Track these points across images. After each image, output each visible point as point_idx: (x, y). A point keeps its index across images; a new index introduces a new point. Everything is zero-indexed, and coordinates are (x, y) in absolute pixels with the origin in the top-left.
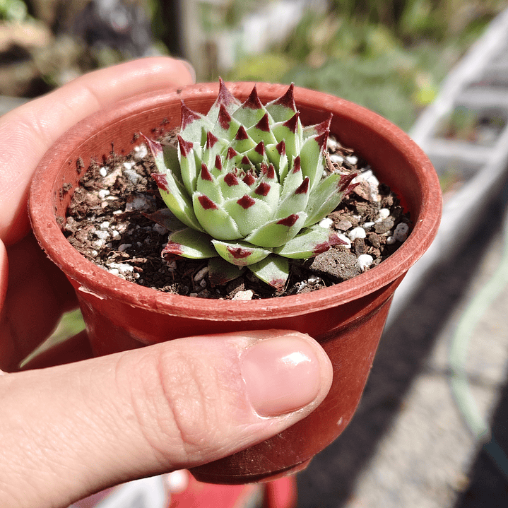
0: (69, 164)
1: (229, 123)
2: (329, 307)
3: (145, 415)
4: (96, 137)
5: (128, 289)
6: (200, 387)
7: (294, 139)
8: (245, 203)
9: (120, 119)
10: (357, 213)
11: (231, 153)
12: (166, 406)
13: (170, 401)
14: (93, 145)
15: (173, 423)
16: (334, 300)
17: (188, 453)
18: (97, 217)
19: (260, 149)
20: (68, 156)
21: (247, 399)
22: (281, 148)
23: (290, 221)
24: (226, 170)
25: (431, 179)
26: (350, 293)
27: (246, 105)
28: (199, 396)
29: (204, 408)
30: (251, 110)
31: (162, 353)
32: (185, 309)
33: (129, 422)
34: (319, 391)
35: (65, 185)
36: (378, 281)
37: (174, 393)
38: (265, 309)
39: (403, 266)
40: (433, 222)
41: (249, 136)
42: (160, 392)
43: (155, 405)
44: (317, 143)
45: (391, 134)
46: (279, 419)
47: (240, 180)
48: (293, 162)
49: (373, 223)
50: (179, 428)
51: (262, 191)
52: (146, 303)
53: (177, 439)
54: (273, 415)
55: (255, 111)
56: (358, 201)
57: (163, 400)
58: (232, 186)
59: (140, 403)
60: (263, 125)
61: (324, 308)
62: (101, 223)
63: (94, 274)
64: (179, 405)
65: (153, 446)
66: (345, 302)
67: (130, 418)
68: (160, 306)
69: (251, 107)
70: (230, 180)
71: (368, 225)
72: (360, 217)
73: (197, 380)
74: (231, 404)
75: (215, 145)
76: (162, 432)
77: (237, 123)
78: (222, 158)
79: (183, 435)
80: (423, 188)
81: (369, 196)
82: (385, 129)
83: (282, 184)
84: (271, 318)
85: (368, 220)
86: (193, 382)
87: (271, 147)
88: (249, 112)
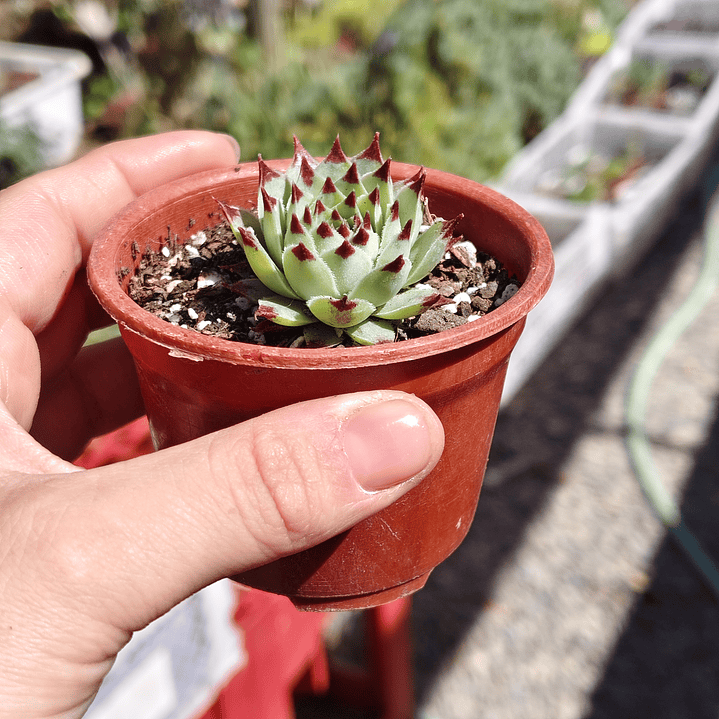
0: (125, 246)
1: (311, 178)
2: (450, 349)
3: (247, 508)
4: (150, 220)
5: (227, 345)
6: (300, 470)
7: (386, 188)
8: (344, 251)
9: (174, 200)
10: (456, 279)
11: (320, 207)
12: (267, 495)
13: (271, 490)
14: (147, 229)
15: (277, 512)
16: (453, 342)
17: (292, 541)
18: (164, 301)
19: (350, 201)
20: (123, 237)
21: (352, 476)
22: (374, 197)
23: (396, 266)
24: (316, 223)
25: (537, 232)
26: (470, 333)
27: (329, 159)
28: (300, 480)
29: (306, 492)
30: (334, 165)
31: (255, 436)
32: (295, 359)
33: (230, 516)
34: (430, 457)
35: (123, 268)
36: (499, 321)
37: (273, 479)
38: (382, 352)
39: (523, 308)
40: (547, 268)
41: (337, 189)
42: (260, 480)
43: (256, 495)
44: (413, 191)
45: (484, 196)
46: (388, 491)
47: (334, 232)
48: (388, 210)
49: (477, 289)
50: (282, 517)
51: (361, 239)
52: (249, 357)
53: (281, 528)
54: (380, 489)
55: (340, 165)
56: (456, 267)
57: (264, 489)
58: (327, 238)
59: (240, 493)
60: (351, 177)
61: (445, 350)
62: (169, 307)
63: (185, 335)
64: (280, 491)
65: (257, 539)
66: (467, 344)
67: (231, 511)
68: (266, 358)
69: (334, 161)
70: (323, 232)
71: (472, 290)
72: (461, 283)
73: (295, 462)
74: (334, 483)
75: (301, 200)
76: (266, 523)
77: (321, 177)
78: (311, 212)
79: (287, 524)
80: (530, 241)
81: (468, 263)
82: (477, 192)
83: (380, 235)
84: (388, 362)
85: (471, 286)
86: (292, 465)
87: (362, 197)
88: (332, 167)
